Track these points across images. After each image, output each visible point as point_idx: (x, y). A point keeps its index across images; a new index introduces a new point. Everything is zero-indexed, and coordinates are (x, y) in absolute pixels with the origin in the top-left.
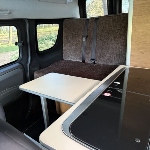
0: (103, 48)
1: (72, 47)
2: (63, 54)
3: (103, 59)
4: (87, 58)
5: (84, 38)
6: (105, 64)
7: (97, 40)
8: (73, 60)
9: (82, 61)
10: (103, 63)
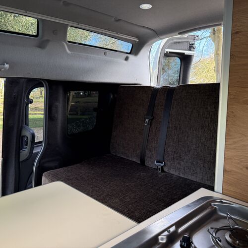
0: (180, 143)
1: (127, 134)
2: (111, 144)
3: (178, 166)
4: (149, 158)
5: (147, 120)
6: (182, 176)
7: (168, 127)
8: (125, 158)
9: (139, 162)
10: (177, 174)
